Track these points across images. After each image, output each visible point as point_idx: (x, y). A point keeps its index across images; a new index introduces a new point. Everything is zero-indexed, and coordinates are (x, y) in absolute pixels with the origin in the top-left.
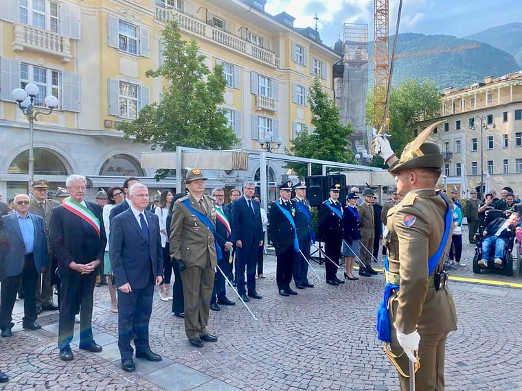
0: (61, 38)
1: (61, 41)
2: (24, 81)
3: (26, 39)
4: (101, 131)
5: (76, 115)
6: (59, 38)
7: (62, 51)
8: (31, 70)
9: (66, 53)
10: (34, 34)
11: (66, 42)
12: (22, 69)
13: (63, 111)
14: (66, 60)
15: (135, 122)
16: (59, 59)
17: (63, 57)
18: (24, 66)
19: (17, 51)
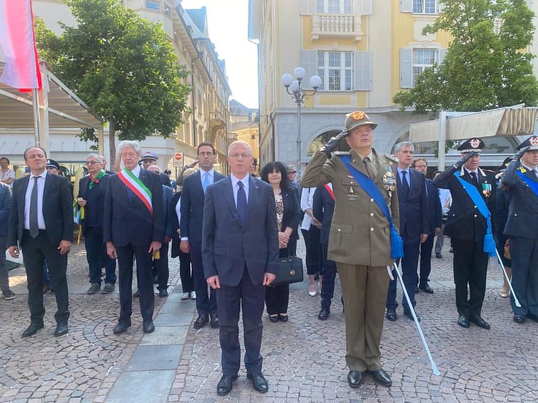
0: (353, 17)
1: (353, 21)
2: (320, 68)
3: (321, 28)
4: (392, 107)
5: (367, 93)
6: (351, 18)
7: (353, 31)
8: (327, 55)
9: (358, 31)
10: (328, 20)
11: (358, 20)
12: (319, 57)
13: (354, 92)
14: (357, 38)
15: (413, 91)
16: (350, 39)
17: (354, 37)
18: (321, 53)
19: (314, 41)
